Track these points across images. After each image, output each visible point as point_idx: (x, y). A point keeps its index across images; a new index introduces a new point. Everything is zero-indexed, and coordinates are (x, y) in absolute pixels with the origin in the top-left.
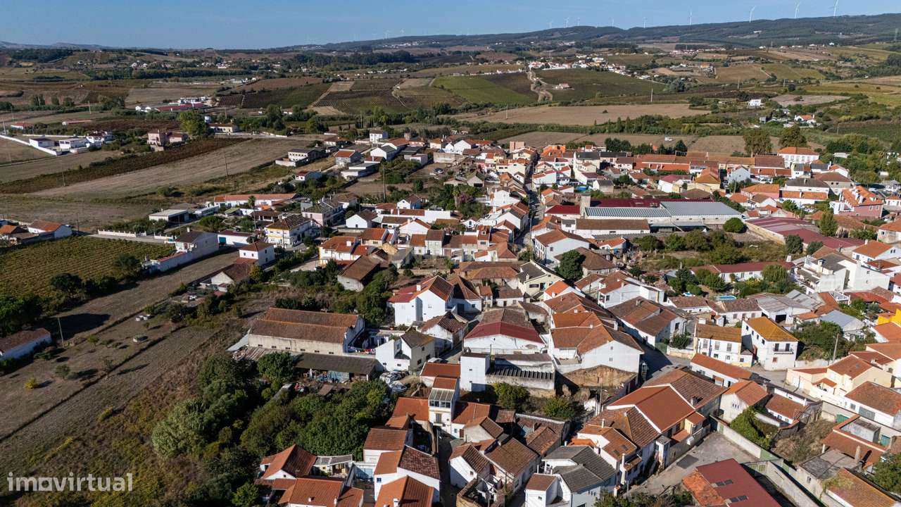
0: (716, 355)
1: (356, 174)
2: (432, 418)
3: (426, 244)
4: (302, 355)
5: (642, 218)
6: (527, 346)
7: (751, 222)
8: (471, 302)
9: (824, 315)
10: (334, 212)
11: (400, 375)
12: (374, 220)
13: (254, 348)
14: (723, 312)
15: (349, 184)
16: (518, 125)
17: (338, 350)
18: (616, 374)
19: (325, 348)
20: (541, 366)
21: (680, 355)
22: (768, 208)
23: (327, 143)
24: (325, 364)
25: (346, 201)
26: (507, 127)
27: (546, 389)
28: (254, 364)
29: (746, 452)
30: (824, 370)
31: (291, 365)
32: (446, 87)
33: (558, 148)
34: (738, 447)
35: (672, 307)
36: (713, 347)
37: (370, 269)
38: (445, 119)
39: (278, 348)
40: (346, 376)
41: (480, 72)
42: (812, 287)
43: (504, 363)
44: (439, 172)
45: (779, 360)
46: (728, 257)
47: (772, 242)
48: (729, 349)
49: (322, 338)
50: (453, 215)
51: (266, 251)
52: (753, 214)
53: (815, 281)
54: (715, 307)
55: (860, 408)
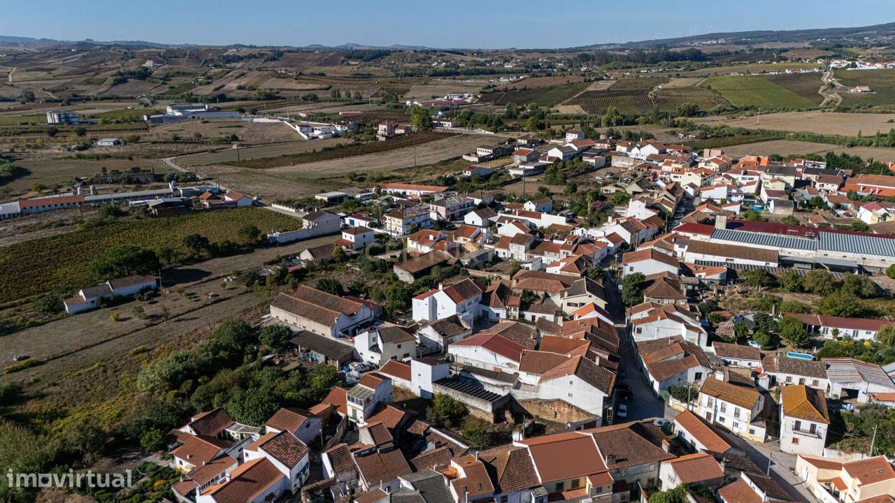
0: (722, 419)
1: (521, 173)
2: (349, 412)
3: (510, 248)
4: (302, 332)
6: (508, 364)
8: (496, 311)
10: (461, 207)
11: (370, 367)
12: (491, 219)
13: (273, 318)
16: (763, 132)
17: (327, 332)
19: (320, 329)
20: (501, 387)
23: (520, 141)
24: (315, 342)
26: (748, 134)
30: (838, 467)
31: (285, 339)
32: (713, 88)
33: (759, 159)
35: (711, 354)
36: (719, 408)
37: (433, 263)
39: (289, 322)
40: (322, 358)
41: (764, 72)
43: (469, 376)
44: (607, 176)
45: (799, 442)
48: (737, 414)
49: (318, 319)
51: (364, 236)
54: (768, 363)
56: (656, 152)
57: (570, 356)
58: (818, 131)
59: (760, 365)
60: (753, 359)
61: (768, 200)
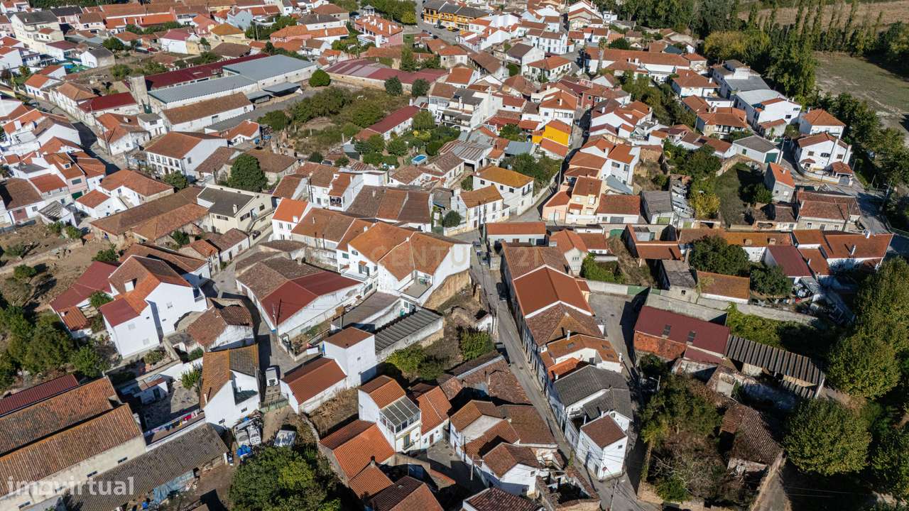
2: (401, 445)
4: (66, 498)
6: (348, 294)
7: (328, 71)
8: (198, 272)
9: (506, 148)
14: (442, 174)
17: (136, 448)
18: (457, 278)
19: (107, 461)
21: (456, 233)
22: (329, 53)
27: (433, 333)
34: (603, 293)
40: (188, 476)
42: (464, 125)
45: (524, 203)
47: (367, 89)
48: (494, 208)
52: (323, 62)
53: (468, 119)
54: (429, 171)
55: (612, 218)
57: (408, 239)
59: (430, 176)
60: (420, 174)
61: (66, 55)
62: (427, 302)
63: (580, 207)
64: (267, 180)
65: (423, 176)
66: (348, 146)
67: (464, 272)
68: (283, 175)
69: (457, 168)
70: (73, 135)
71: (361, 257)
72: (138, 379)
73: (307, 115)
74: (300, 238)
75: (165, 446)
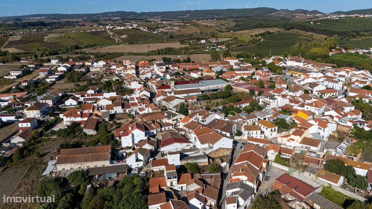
0: (252, 136)
1: (54, 80)
2: (169, 184)
4: (88, 169)
5: (196, 88)
6: (187, 145)
7: (233, 85)
8: (152, 131)
9: (278, 116)
11: (140, 169)
12: (79, 100)
13: (60, 171)
14: (246, 120)
15: (52, 85)
16: (115, 53)
17: (107, 163)
18: (225, 150)
19: (100, 164)
20: (197, 153)
21: (239, 139)
22: (237, 80)
24: (103, 170)
25: (60, 93)
26: (110, 54)
27: (204, 162)
28: (65, 179)
29: (282, 170)
30: (290, 135)
31: (86, 175)
33: (145, 62)
34: (279, 169)
35: (228, 121)
36: (251, 134)
37: (95, 123)
38: (79, 52)
39: (74, 168)
40: (116, 174)
41: (85, 31)
42: (268, 107)
43: (182, 154)
44: (95, 75)
45: (272, 135)
46: (236, 99)
47: (243, 92)
48: (257, 133)
49: (98, 159)
50: (117, 94)
51: (34, 122)
52: (233, 82)
53: (269, 104)
54: (242, 118)
55: (305, 146)
56: (105, 63)
57: (211, 133)
58: (135, 52)
59: (242, 120)
60: (238, 118)
61: (164, 75)
62: (209, 154)
63: (293, 140)
64: (188, 112)
65: (240, 120)
66: (221, 107)
67: (229, 149)
68: (193, 111)
69: (254, 119)
70: (148, 94)
71: (195, 136)
72: (120, 151)
73: (215, 97)
74: (185, 128)
75: (114, 166)
